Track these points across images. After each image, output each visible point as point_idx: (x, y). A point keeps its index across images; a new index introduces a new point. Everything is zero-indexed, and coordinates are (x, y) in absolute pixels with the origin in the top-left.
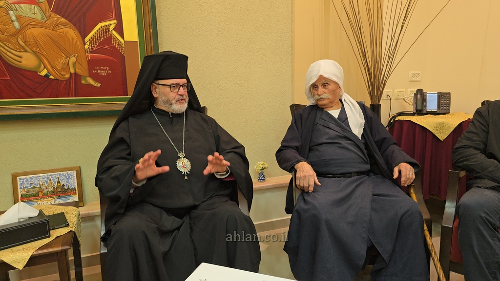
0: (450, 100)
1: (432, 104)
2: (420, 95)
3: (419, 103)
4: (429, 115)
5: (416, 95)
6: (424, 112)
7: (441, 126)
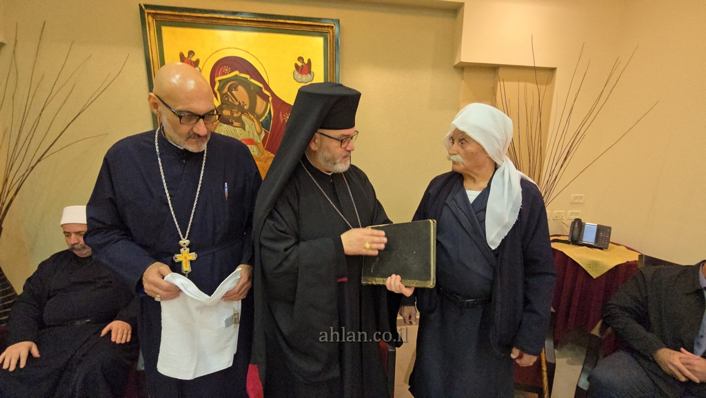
0: (610, 235)
1: (589, 236)
2: (578, 225)
3: (576, 233)
4: (585, 247)
5: (574, 223)
6: (580, 243)
7: (595, 264)
